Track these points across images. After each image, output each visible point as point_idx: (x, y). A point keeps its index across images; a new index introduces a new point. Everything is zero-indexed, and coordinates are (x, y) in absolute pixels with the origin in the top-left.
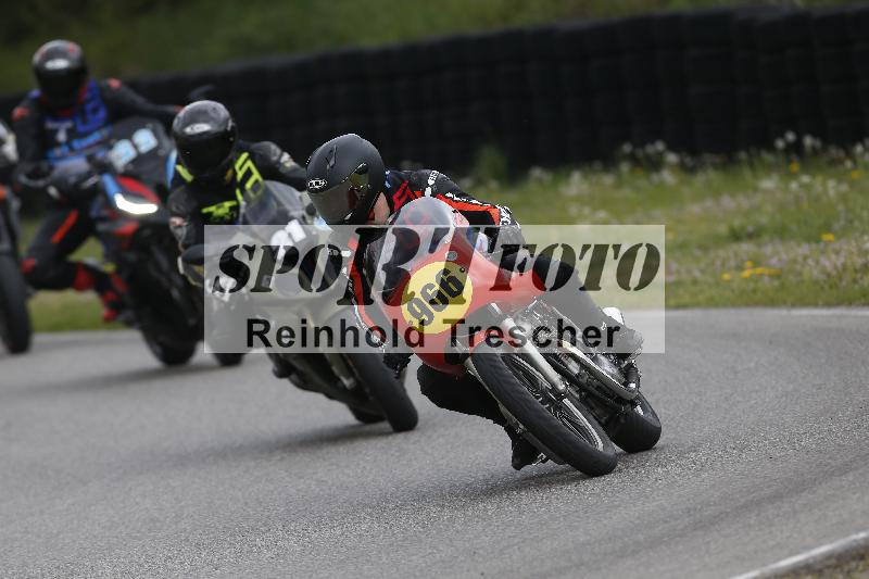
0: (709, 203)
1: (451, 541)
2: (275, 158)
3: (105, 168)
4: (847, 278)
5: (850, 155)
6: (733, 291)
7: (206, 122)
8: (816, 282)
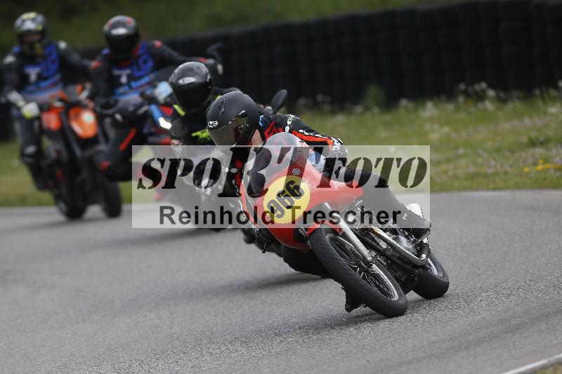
0: (515, 122)
3: (152, 100)
6: (531, 179)
7: (193, 76)
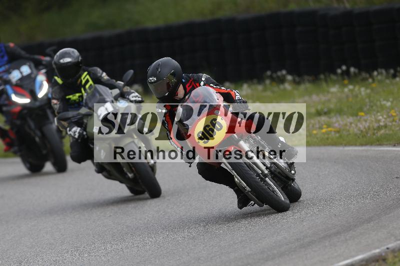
1: (188, 253)
2: (99, 75)
4: (370, 133)
5: (371, 76)
6: (317, 138)
7: (69, 57)
8: (356, 135)
